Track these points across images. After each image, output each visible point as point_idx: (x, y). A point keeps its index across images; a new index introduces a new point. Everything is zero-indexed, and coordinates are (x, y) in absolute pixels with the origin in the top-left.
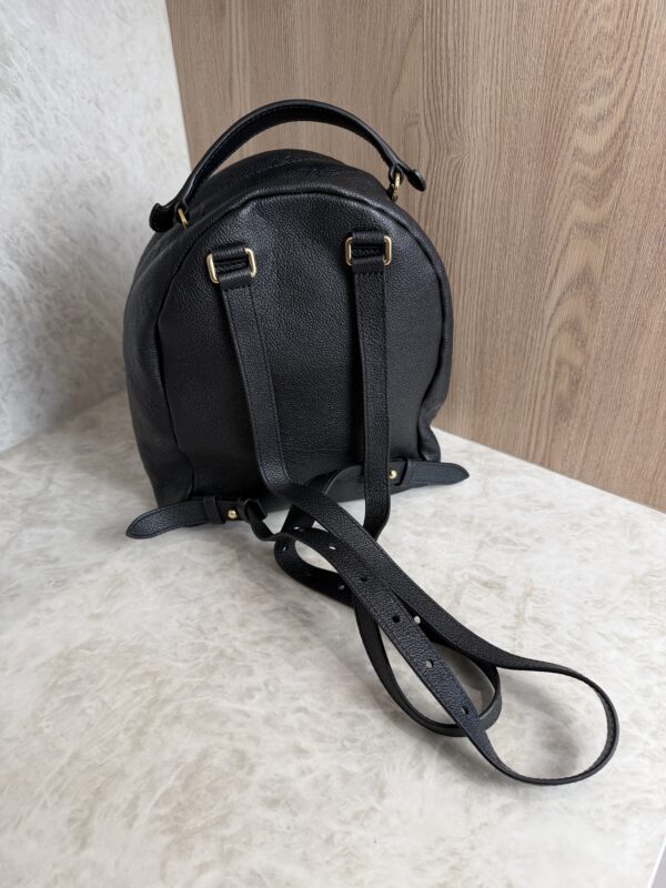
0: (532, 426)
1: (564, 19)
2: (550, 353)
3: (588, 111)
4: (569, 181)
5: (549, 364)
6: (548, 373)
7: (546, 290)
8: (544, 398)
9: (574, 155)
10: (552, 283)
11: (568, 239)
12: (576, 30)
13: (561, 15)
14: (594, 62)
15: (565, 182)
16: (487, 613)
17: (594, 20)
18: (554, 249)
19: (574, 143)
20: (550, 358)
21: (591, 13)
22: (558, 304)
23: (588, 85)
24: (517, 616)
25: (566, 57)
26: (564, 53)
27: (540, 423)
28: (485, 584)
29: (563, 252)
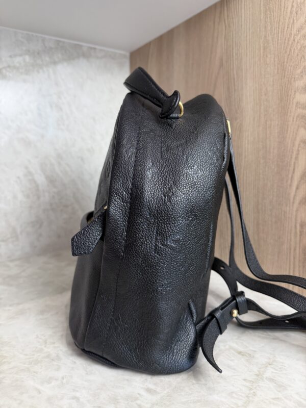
0: (290, 269)
1: (284, 47)
2: (296, 220)
3: (300, 84)
4: (295, 120)
5: (296, 227)
6: (296, 233)
7: (289, 181)
8: (295, 250)
9: (296, 106)
10: (292, 177)
11: (298, 151)
12: (290, 49)
13: (283, 45)
14: (301, 60)
15: (293, 121)
16: (234, 369)
17: (298, 42)
18: (291, 158)
19: (295, 101)
20: (296, 223)
21: (296, 40)
22: (297, 188)
23: (299, 71)
24: (258, 375)
25: (287, 62)
26: (286, 60)
27: (294, 268)
28: (240, 353)
29: (296, 158)
